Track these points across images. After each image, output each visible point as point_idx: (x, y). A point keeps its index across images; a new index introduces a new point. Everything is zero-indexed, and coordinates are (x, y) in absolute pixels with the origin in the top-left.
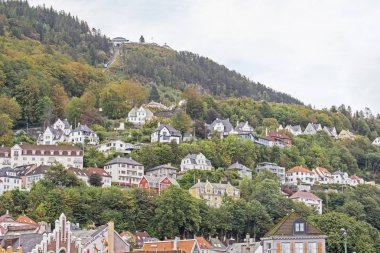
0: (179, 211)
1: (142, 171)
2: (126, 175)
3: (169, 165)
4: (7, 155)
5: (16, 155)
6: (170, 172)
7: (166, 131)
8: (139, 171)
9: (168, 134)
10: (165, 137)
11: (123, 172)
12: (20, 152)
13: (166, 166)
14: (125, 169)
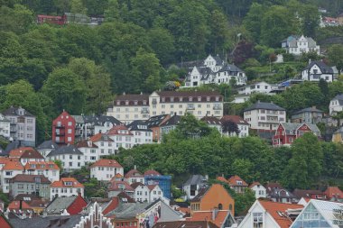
0: (314, 160)
1: (284, 116)
2: (266, 121)
3: (314, 108)
4: (145, 103)
5: (155, 102)
6: (315, 115)
7: (317, 68)
8: (280, 116)
9: (319, 72)
10: (315, 75)
11: (263, 118)
12: (158, 100)
13: (310, 109)
14: (265, 115)
